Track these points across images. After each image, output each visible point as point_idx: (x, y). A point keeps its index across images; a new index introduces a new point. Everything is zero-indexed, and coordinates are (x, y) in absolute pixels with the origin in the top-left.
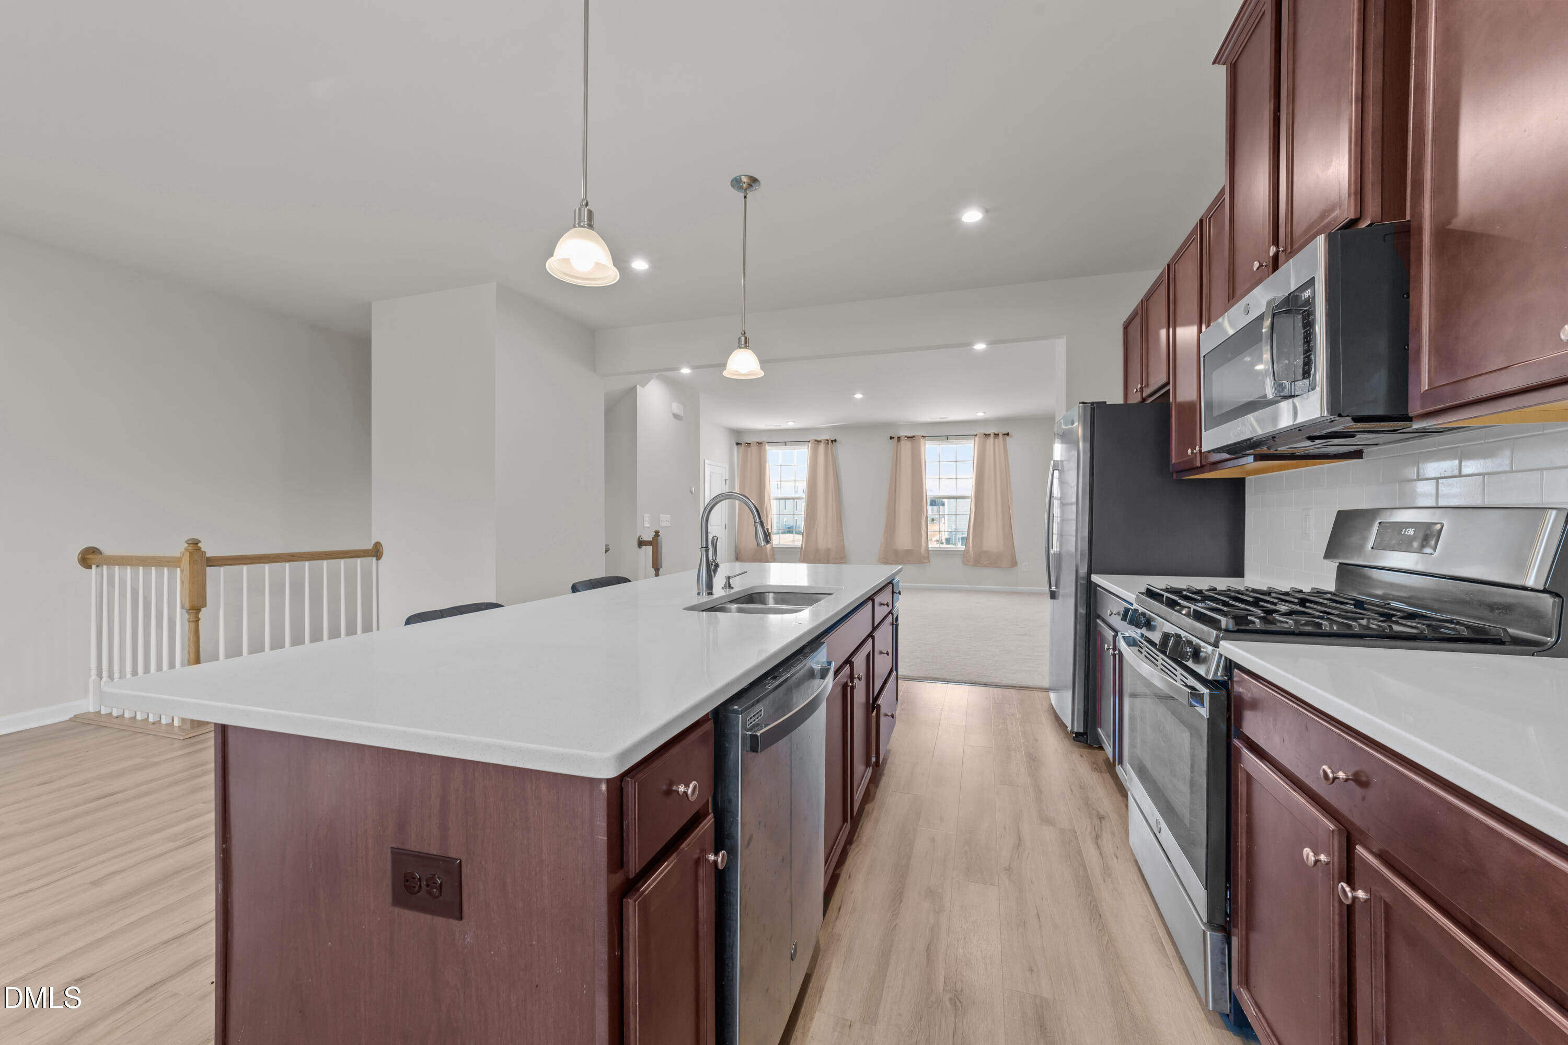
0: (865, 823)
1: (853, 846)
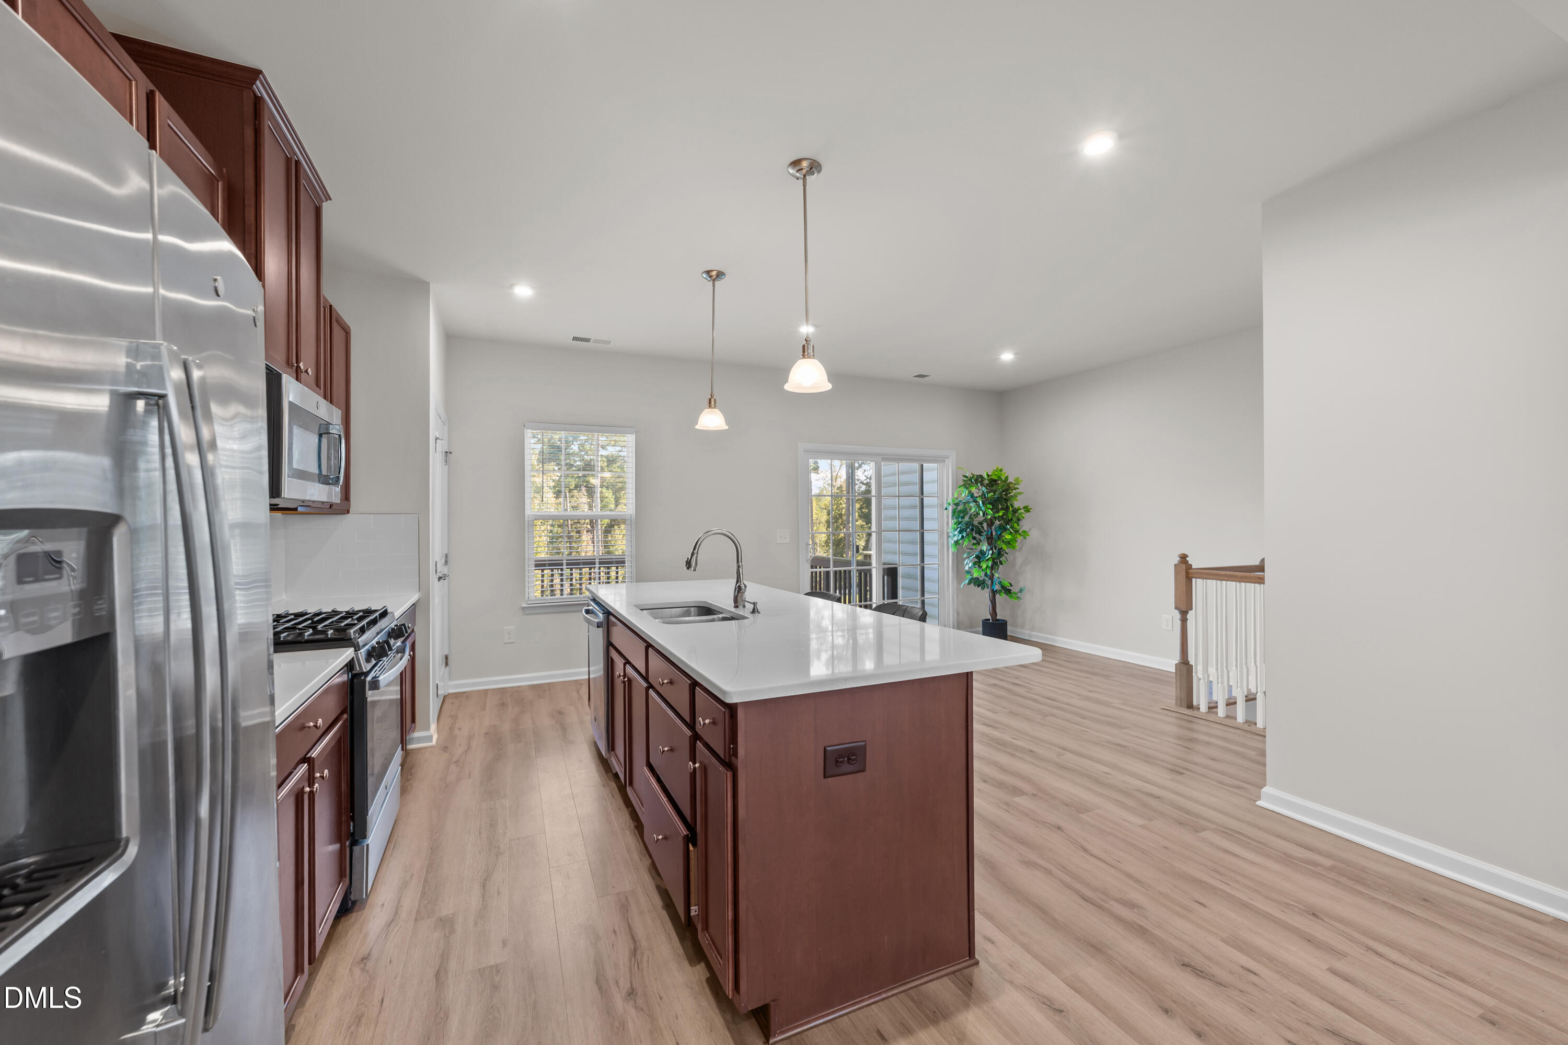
0: (638, 845)
1: (632, 826)
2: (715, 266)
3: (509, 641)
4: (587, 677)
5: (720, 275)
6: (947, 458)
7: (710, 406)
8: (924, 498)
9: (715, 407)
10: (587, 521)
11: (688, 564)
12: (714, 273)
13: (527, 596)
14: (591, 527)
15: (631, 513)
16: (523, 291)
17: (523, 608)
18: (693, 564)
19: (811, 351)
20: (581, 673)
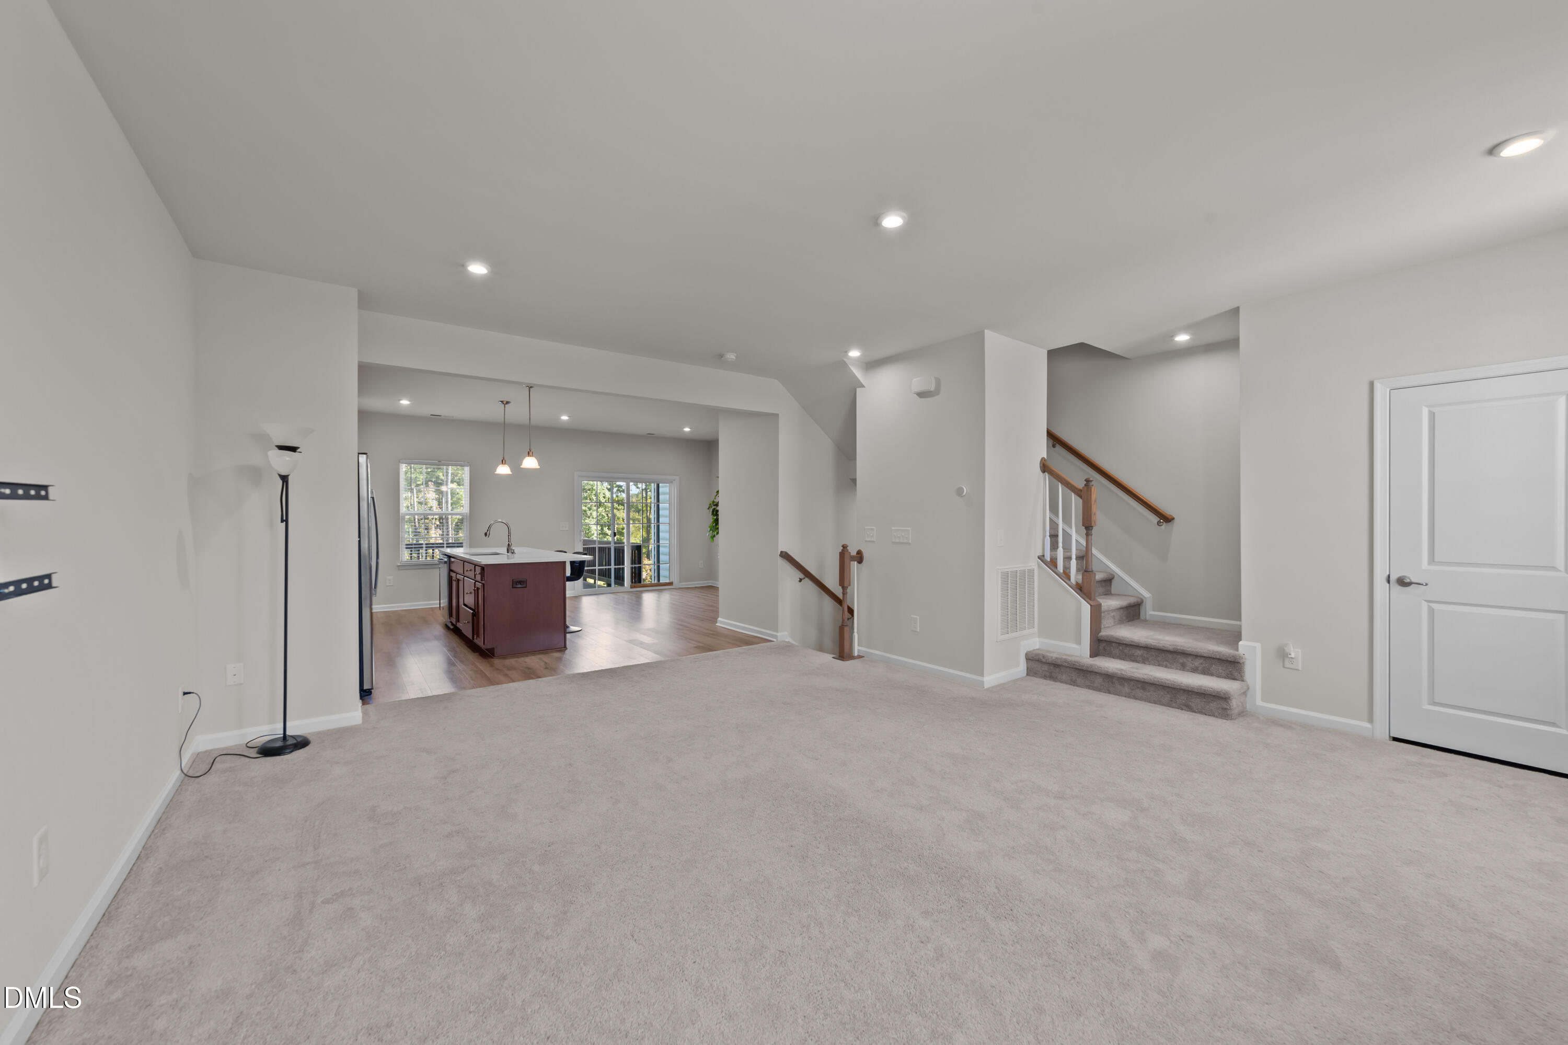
2: (505, 399)
3: (389, 585)
4: (439, 606)
5: (508, 402)
6: (674, 480)
7: (502, 463)
8: (660, 504)
9: (505, 464)
10: (437, 517)
11: (486, 534)
12: (505, 402)
13: (400, 559)
14: (440, 523)
15: (467, 512)
16: (405, 402)
17: (399, 566)
18: (488, 534)
19: (531, 454)
20: (435, 603)
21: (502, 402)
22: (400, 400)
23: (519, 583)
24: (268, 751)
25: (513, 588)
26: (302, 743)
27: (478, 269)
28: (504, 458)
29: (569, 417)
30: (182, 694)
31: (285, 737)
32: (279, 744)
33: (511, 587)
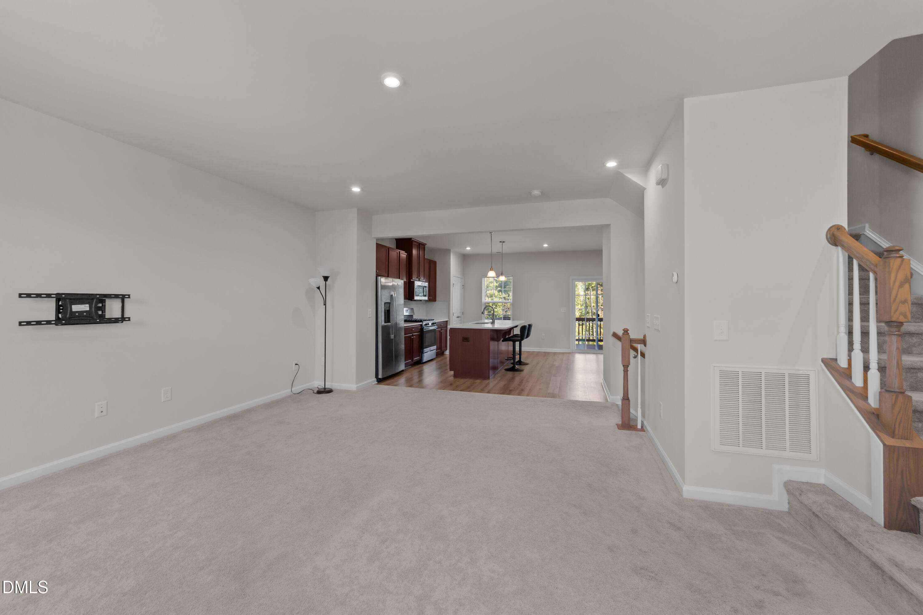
5: (504, 242)
7: (501, 275)
12: (502, 242)
16: (468, 248)
21: (501, 242)
22: (466, 248)
23: (466, 339)
24: (319, 392)
25: (463, 341)
26: (330, 391)
27: (356, 189)
28: (502, 272)
29: (548, 245)
30: (295, 364)
31: (325, 388)
32: (323, 390)
33: (462, 341)
